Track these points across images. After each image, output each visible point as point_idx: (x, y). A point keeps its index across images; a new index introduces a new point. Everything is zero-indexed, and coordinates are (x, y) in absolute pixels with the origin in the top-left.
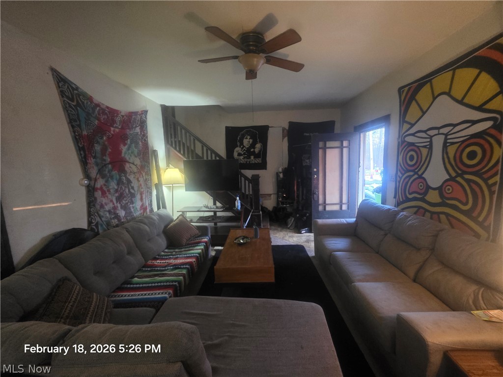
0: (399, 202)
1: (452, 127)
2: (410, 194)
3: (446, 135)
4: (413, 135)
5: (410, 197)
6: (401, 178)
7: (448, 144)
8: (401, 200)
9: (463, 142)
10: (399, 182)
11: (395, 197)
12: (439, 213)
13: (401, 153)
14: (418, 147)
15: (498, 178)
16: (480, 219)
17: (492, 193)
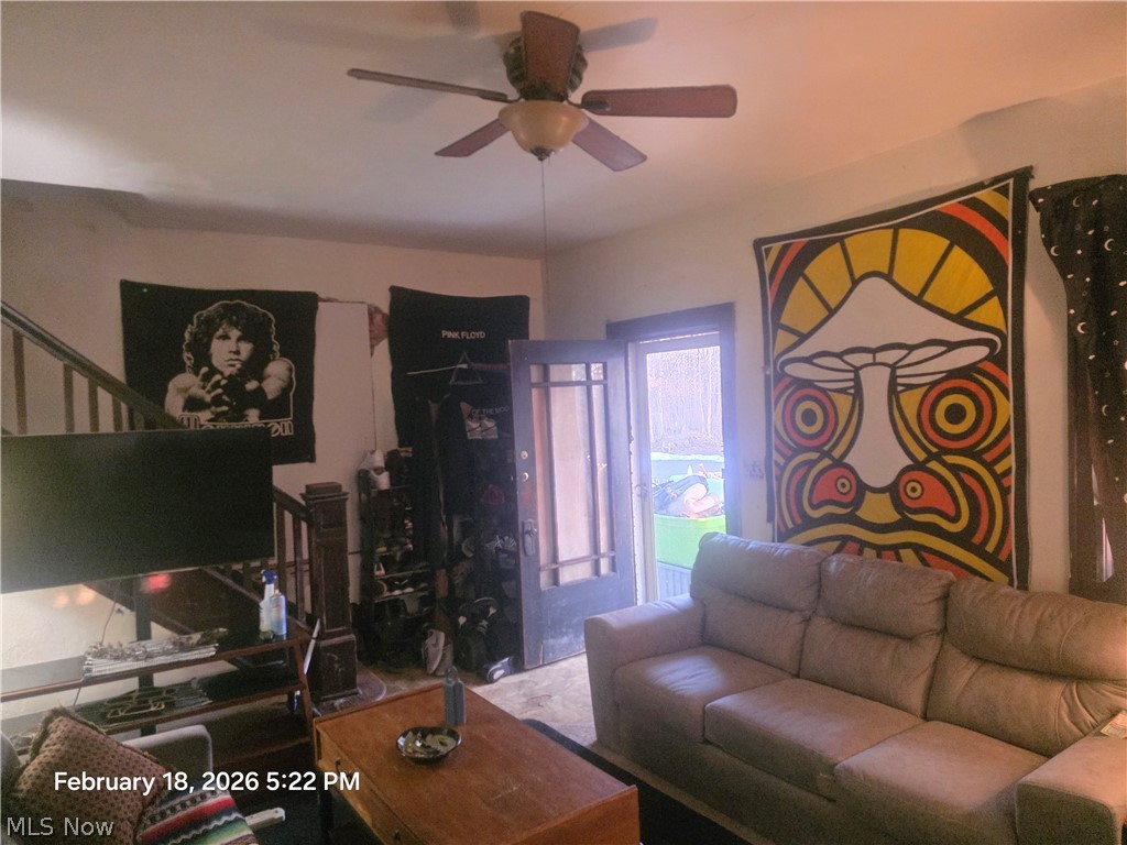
0: (783, 530)
1: (906, 352)
2: (814, 507)
3: (894, 367)
4: (808, 360)
5: (816, 514)
6: (782, 469)
7: (900, 388)
8: (790, 525)
9: (933, 384)
10: (779, 479)
11: (770, 519)
12: (895, 548)
13: (776, 405)
14: (824, 391)
15: (1011, 461)
16: (990, 548)
17: (1004, 492)
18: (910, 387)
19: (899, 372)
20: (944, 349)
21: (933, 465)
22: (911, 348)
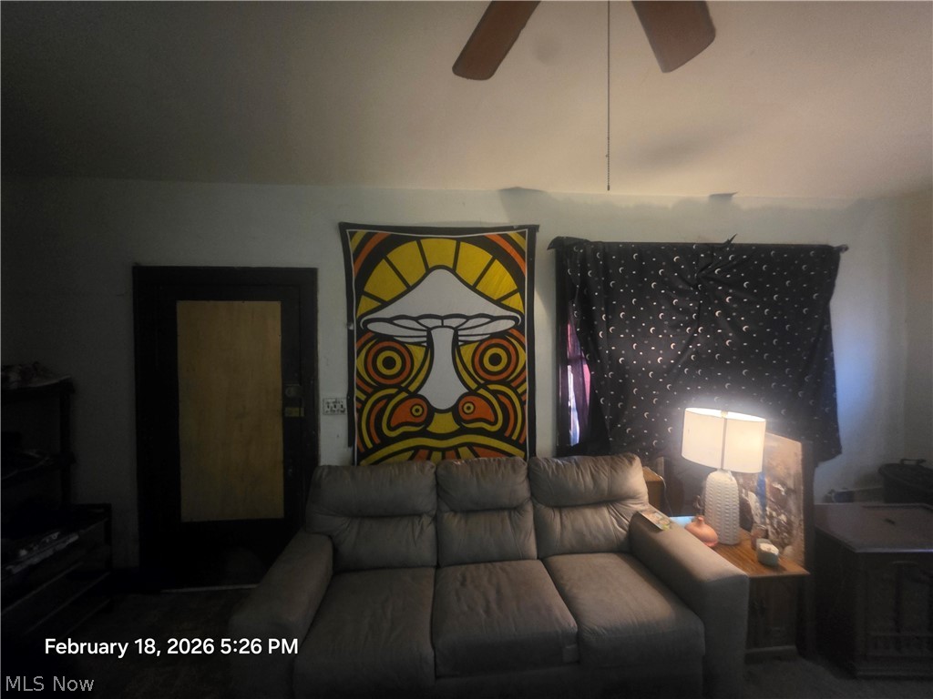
1: (464, 320)
2: (392, 429)
3: (456, 330)
4: (390, 321)
5: (394, 434)
6: (363, 403)
7: (460, 343)
9: (482, 342)
10: (360, 411)
11: (351, 443)
12: (455, 448)
13: (358, 354)
14: (402, 344)
15: (526, 385)
16: (514, 437)
17: (522, 404)
18: (466, 343)
19: (460, 333)
20: (488, 320)
21: (482, 392)
22: (468, 318)
